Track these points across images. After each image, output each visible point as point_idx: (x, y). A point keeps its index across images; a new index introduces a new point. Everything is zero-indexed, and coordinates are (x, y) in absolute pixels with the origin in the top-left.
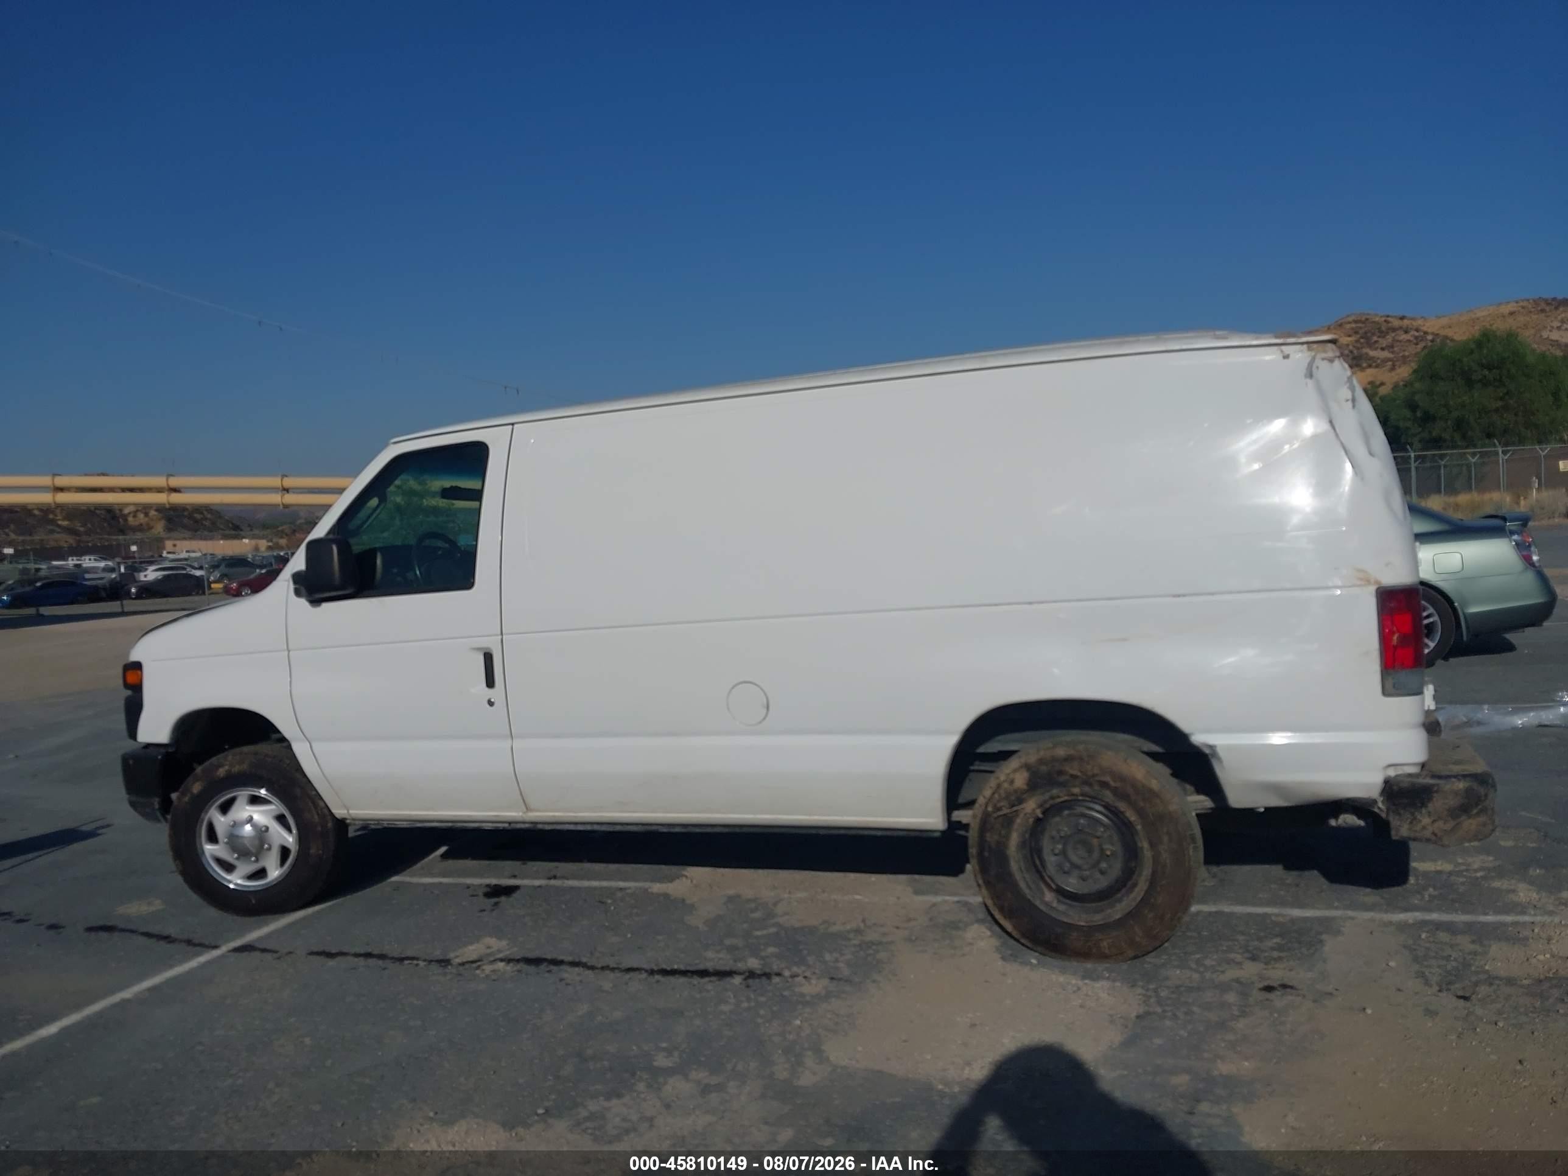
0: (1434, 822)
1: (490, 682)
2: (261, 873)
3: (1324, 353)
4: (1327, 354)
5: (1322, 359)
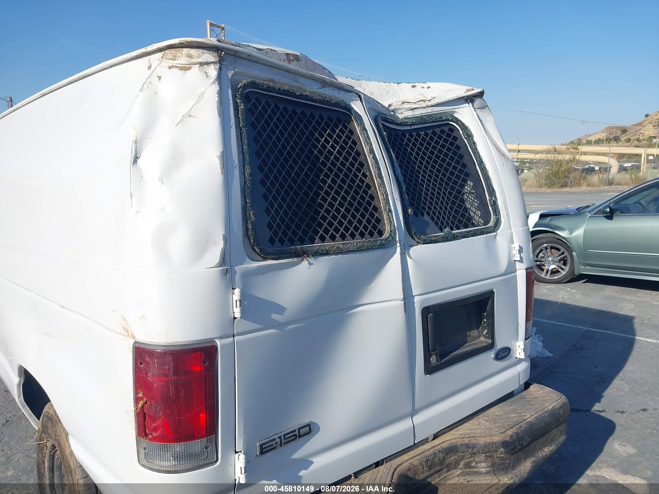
3: (174, 60)
4: (176, 62)
5: (170, 68)
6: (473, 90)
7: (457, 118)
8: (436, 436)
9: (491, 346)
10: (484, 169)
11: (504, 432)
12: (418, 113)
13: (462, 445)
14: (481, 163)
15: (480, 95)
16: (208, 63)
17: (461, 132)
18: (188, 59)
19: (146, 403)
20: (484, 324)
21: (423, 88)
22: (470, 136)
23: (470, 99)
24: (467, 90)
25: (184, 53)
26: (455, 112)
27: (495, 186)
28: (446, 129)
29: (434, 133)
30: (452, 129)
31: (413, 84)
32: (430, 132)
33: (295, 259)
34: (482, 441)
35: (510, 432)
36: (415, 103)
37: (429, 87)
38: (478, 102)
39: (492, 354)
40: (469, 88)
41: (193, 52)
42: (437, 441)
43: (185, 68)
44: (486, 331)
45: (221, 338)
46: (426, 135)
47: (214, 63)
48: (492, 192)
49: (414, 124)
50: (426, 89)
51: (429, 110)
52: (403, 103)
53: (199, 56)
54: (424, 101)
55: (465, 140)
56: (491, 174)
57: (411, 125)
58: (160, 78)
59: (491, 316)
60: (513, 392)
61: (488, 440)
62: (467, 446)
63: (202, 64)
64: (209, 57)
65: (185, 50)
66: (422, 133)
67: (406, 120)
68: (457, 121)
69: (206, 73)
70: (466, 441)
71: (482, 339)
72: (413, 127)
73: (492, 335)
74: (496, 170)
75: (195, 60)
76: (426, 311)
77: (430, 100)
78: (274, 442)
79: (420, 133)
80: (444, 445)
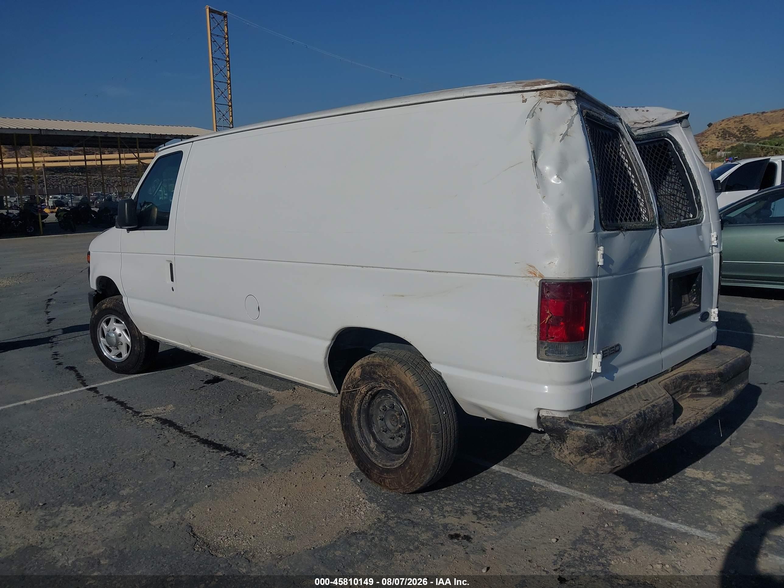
0: (570, 454)
1: (172, 280)
2: (120, 355)
3: (551, 97)
4: (553, 99)
5: (548, 103)
6: (682, 113)
7: (671, 136)
8: (673, 369)
9: (699, 309)
10: (691, 175)
11: (718, 367)
12: (646, 131)
13: (691, 375)
14: (689, 170)
15: (686, 117)
16: (571, 100)
17: (673, 146)
18: (560, 97)
19: (551, 317)
20: (694, 293)
21: (643, 111)
22: (680, 150)
23: (678, 120)
24: (677, 113)
25: (557, 93)
26: (668, 130)
27: (699, 188)
28: (663, 144)
29: (655, 147)
30: (667, 144)
31: (636, 108)
32: (652, 145)
33: (618, 232)
34: (705, 372)
35: (722, 368)
36: (643, 124)
37: (647, 111)
38: (684, 121)
39: (698, 316)
40: (678, 111)
41: (563, 92)
42: (674, 372)
43: (558, 103)
44: (695, 299)
45: (593, 277)
46: (650, 147)
47: (573, 99)
48: (697, 193)
49: (643, 140)
50: (645, 112)
51: (653, 129)
52: (635, 123)
53: (566, 96)
54: (649, 122)
55: (677, 153)
56: (696, 177)
57: (641, 141)
58: (541, 109)
59: (699, 287)
60: (707, 349)
61: (709, 371)
62: (695, 375)
63: (568, 101)
64: (571, 96)
65: (558, 91)
66: (647, 146)
67: (640, 137)
68: (671, 138)
69: (571, 107)
70: (694, 372)
71: (692, 304)
72: (644, 142)
73: (699, 301)
74: (699, 176)
75: (564, 98)
76: (670, 276)
77: (653, 121)
78: (607, 352)
79: (646, 146)
80: (681, 374)
